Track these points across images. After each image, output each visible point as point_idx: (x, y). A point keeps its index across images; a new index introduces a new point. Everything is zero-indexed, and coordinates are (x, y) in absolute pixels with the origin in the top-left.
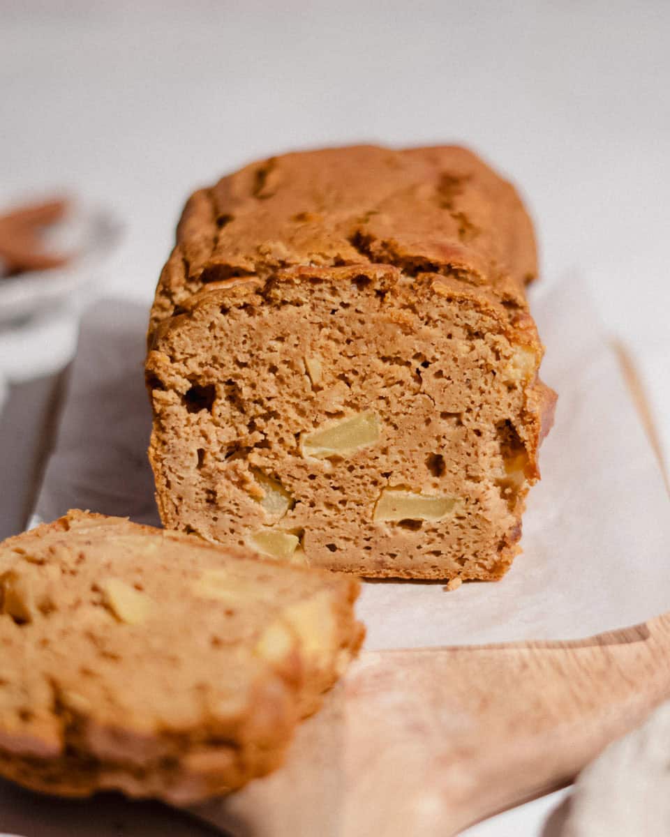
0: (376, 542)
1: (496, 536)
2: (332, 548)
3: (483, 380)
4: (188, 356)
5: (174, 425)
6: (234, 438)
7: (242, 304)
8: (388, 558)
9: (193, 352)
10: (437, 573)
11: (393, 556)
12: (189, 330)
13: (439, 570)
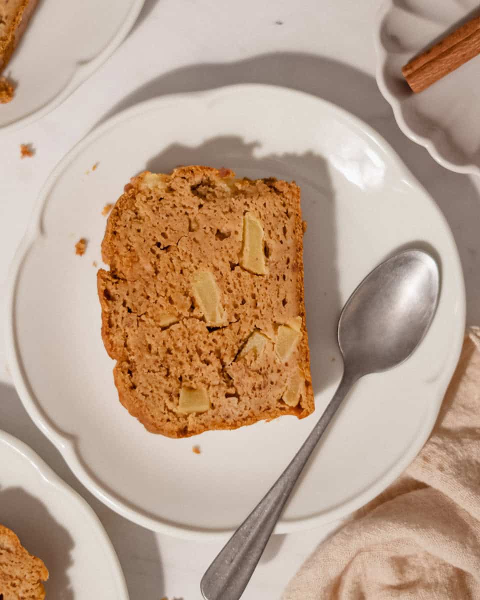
0: (280, 272)
1: (270, 191)
2: (284, 302)
3: (166, 206)
4: (166, 409)
5: (211, 416)
6: (216, 374)
7: (129, 375)
8: (290, 265)
9: (163, 406)
10: (298, 230)
11: (288, 261)
12: (149, 410)
13: (296, 228)
